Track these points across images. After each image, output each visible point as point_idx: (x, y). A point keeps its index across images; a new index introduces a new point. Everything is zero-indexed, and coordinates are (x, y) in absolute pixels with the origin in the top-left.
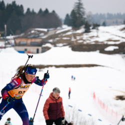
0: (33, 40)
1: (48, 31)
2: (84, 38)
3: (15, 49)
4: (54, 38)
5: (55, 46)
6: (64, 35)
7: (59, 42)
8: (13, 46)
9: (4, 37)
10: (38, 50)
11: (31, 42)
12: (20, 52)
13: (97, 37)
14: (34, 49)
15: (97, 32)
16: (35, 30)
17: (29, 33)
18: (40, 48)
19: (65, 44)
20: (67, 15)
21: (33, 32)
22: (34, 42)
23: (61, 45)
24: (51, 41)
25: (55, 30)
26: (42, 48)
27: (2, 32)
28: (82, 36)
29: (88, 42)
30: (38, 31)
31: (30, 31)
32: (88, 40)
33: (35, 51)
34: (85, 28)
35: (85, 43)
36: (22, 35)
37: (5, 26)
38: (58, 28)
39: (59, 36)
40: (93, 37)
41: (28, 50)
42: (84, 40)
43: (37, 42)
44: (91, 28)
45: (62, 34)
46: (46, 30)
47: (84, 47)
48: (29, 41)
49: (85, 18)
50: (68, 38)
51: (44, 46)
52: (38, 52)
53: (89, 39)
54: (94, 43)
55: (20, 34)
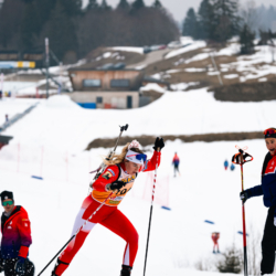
0: (117, 76)
1: (146, 52)
2: (240, 69)
3: (73, 99)
4: (164, 70)
5: (170, 89)
6: (187, 61)
7: (177, 79)
8: (67, 91)
9: (44, 70)
10: (129, 100)
11: (113, 81)
12: (84, 105)
13: (272, 64)
14: (119, 98)
15: (273, 52)
16: (113, 52)
17: (98, 59)
18: (135, 95)
19: (192, 84)
20: (191, 12)
21: (107, 55)
22: (119, 80)
23: (182, 86)
24: (157, 76)
25: (163, 48)
26: (140, 95)
27: (39, 57)
28: (234, 64)
29: (250, 77)
30: (121, 53)
31: (101, 54)
32: (249, 72)
33: (123, 102)
34: (240, 42)
35: (243, 79)
36: (80, 63)
37: (47, 40)
38: (171, 45)
39: (177, 63)
40: (263, 64)
41: (105, 101)
42: (241, 74)
43: (128, 80)
44: (256, 42)
45: (181, 60)
46: (140, 50)
47: (247, 90)
48: (107, 78)
49: (238, 19)
50: (200, 70)
51: (143, 89)
52: (129, 105)
53: (253, 69)
54: (264, 80)
55: (76, 62)
